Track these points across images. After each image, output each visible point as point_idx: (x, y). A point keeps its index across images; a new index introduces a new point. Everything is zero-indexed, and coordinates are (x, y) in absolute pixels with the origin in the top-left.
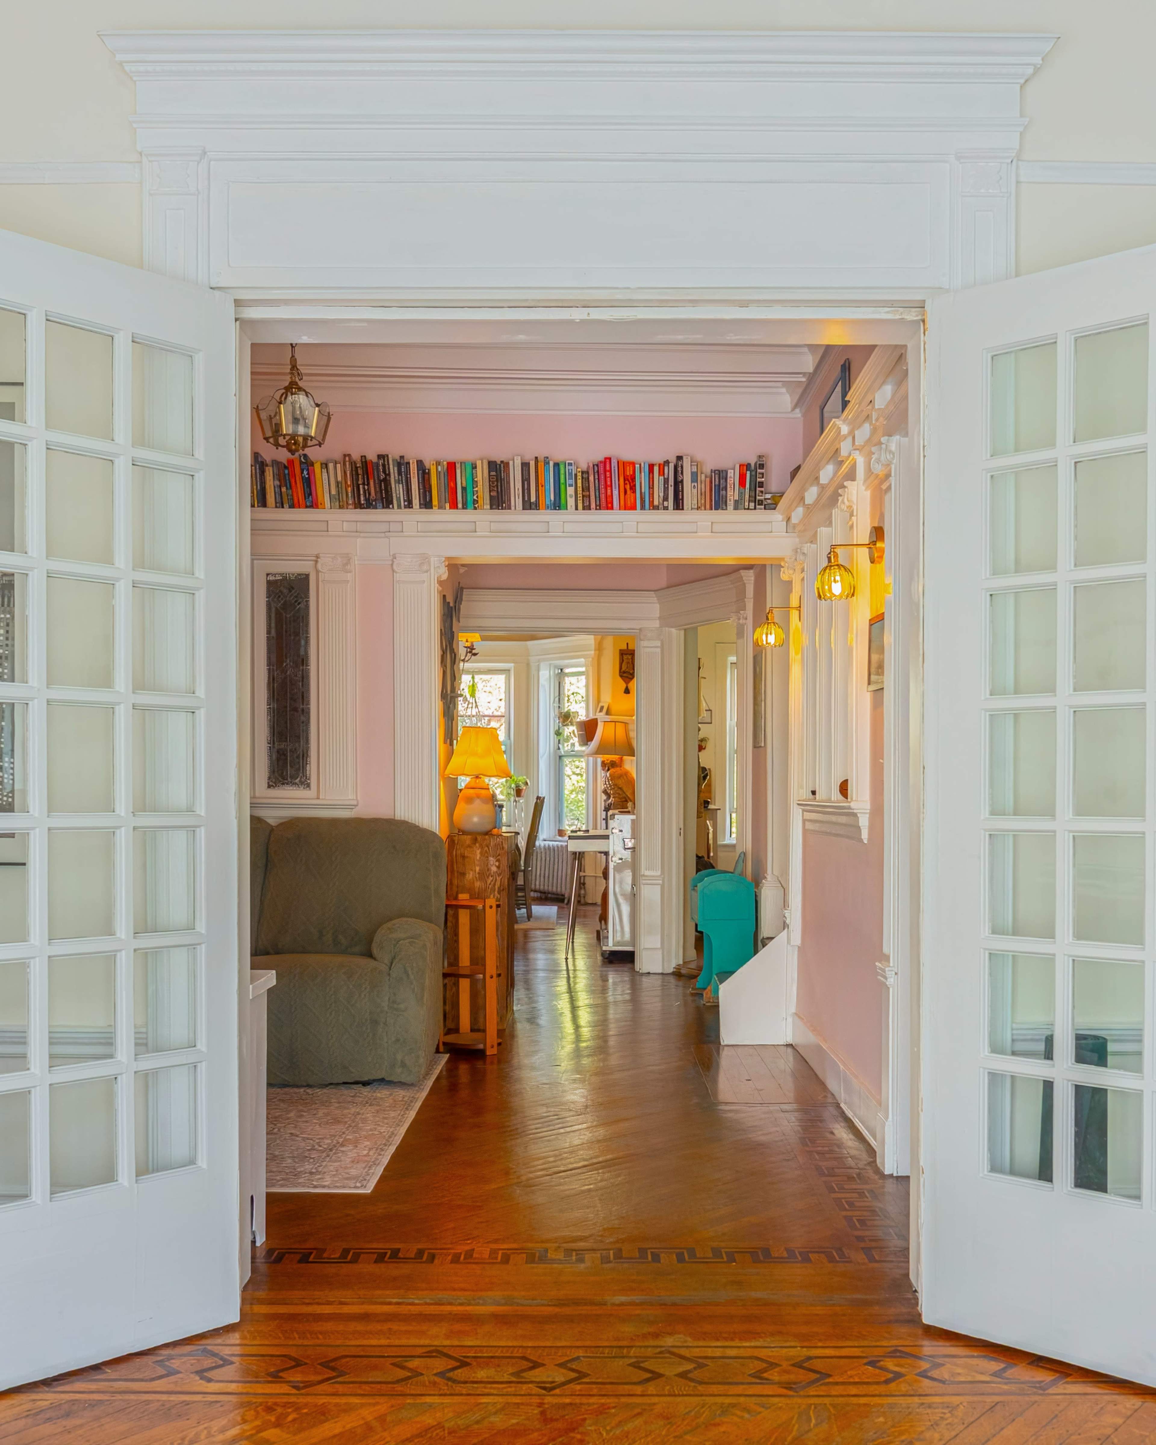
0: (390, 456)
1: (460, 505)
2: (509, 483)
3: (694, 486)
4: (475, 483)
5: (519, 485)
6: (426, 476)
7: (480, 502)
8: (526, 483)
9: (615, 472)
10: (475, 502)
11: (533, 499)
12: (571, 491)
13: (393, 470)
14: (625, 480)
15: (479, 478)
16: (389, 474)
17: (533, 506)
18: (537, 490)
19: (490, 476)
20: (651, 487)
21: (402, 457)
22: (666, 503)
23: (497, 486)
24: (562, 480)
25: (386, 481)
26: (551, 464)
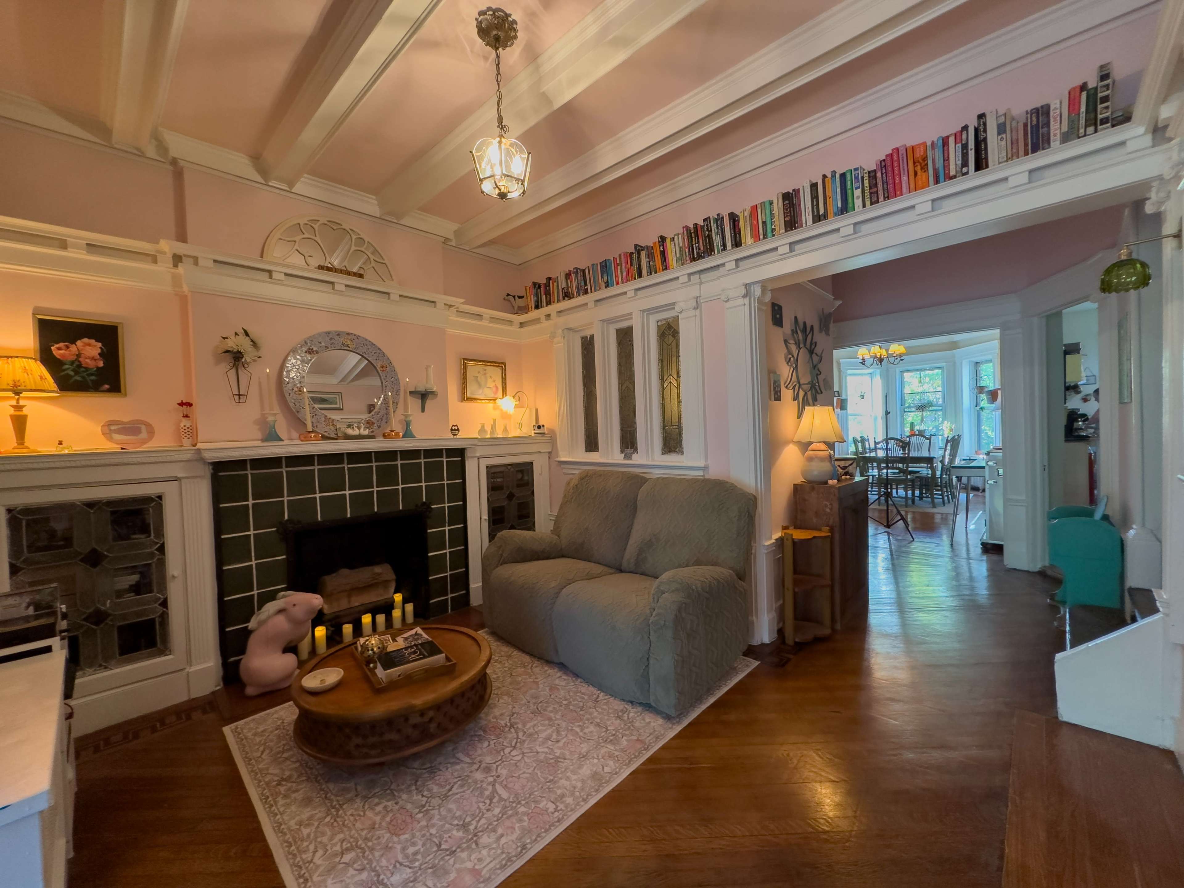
0: (711, 217)
1: (761, 237)
2: (800, 205)
3: (1002, 138)
4: (772, 215)
5: (809, 204)
6: (736, 223)
7: (777, 229)
8: (815, 200)
9: (903, 160)
10: (773, 230)
11: (822, 212)
12: (858, 193)
13: (713, 226)
14: (914, 163)
15: (775, 211)
16: (711, 231)
17: (822, 218)
18: (825, 203)
19: (784, 205)
20: (946, 159)
21: (718, 215)
22: (965, 170)
23: (790, 211)
24: (849, 186)
25: (709, 237)
26: (837, 176)
